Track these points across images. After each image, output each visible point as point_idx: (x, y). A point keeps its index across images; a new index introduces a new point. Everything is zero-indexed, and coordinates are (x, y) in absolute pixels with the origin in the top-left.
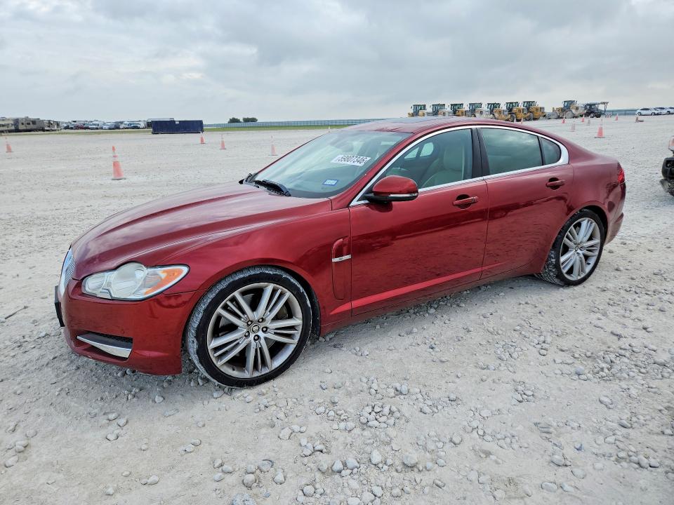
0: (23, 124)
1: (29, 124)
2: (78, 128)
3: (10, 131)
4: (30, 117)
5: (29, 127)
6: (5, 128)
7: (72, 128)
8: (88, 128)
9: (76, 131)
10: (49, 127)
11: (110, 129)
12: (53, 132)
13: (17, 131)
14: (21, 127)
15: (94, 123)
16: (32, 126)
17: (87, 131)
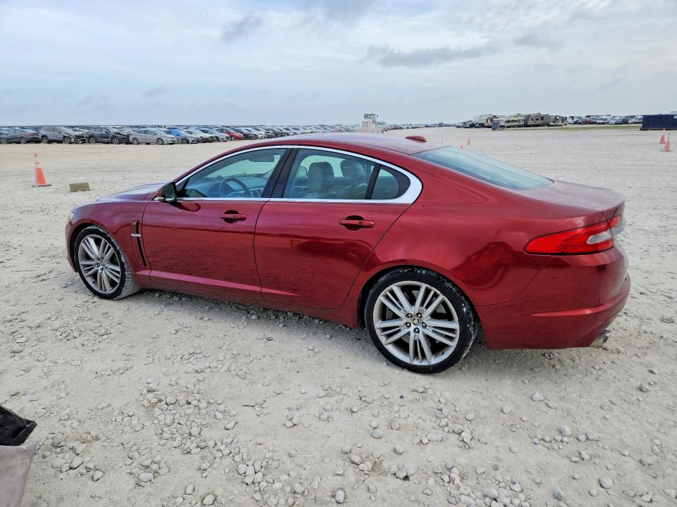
0: (532, 120)
1: (537, 119)
2: (586, 122)
3: (519, 126)
4: (541, 113)
5: (537, 122)
6: (516, 124)
7: (580, 124)
8: (595, 123)
9: (585, 126)
10: (554, 122)
11: (616, 124)
12: (557, 127)
13: (526, 125)
14: (530, 122)
15: (602, 117)
16: (540, 122)
17: (594, 126)
